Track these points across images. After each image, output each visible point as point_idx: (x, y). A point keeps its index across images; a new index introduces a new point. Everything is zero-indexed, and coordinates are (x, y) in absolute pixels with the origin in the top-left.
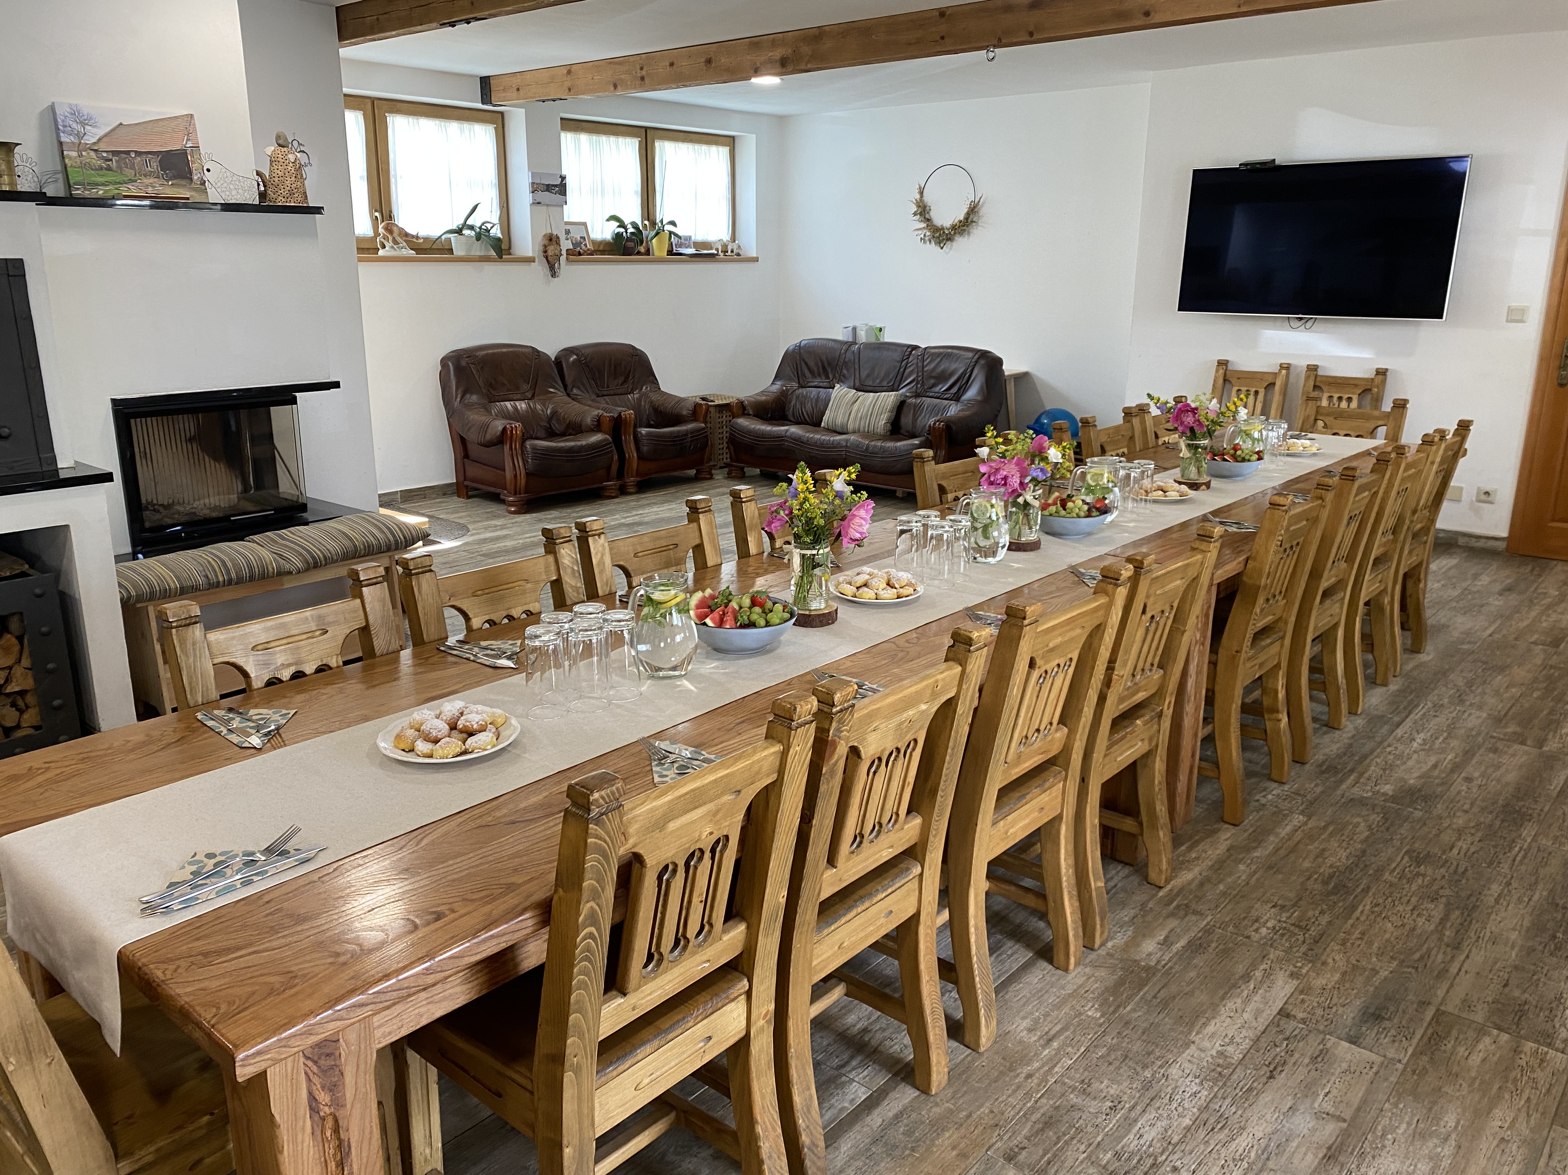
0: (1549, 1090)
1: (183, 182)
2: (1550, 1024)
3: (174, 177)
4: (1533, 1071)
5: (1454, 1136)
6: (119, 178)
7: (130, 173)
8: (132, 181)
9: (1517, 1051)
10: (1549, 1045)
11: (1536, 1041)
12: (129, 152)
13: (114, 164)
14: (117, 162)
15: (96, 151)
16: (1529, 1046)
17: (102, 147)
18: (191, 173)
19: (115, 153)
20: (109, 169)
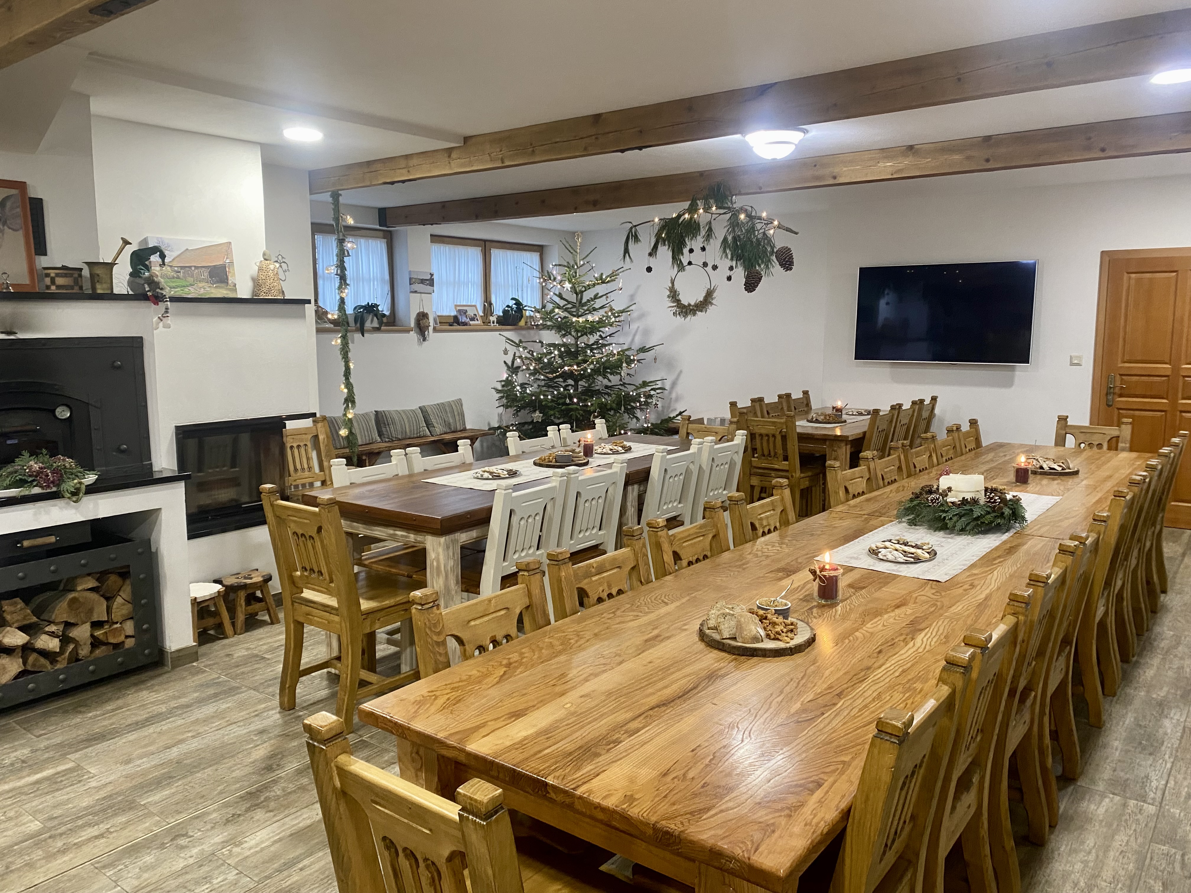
0: (1146, 825)
1: (223, 285)
2: (1143, 791)
3: (217, 282)
4: (1136, 815)
5: (1094, 851)
6: (184, 284)
7: (190, 280)
8: (191, 285)
9: (1125, 805)
10: (1144, 801)
11: (1137, 800)
12: (190, 267)
13: (181, 275)
14: (184, 273)
15: (171, 266)
16: (1132, 803)
17: (174, 264)
18: (227, 279)
19: (182, 267)
20: (178, 278)
